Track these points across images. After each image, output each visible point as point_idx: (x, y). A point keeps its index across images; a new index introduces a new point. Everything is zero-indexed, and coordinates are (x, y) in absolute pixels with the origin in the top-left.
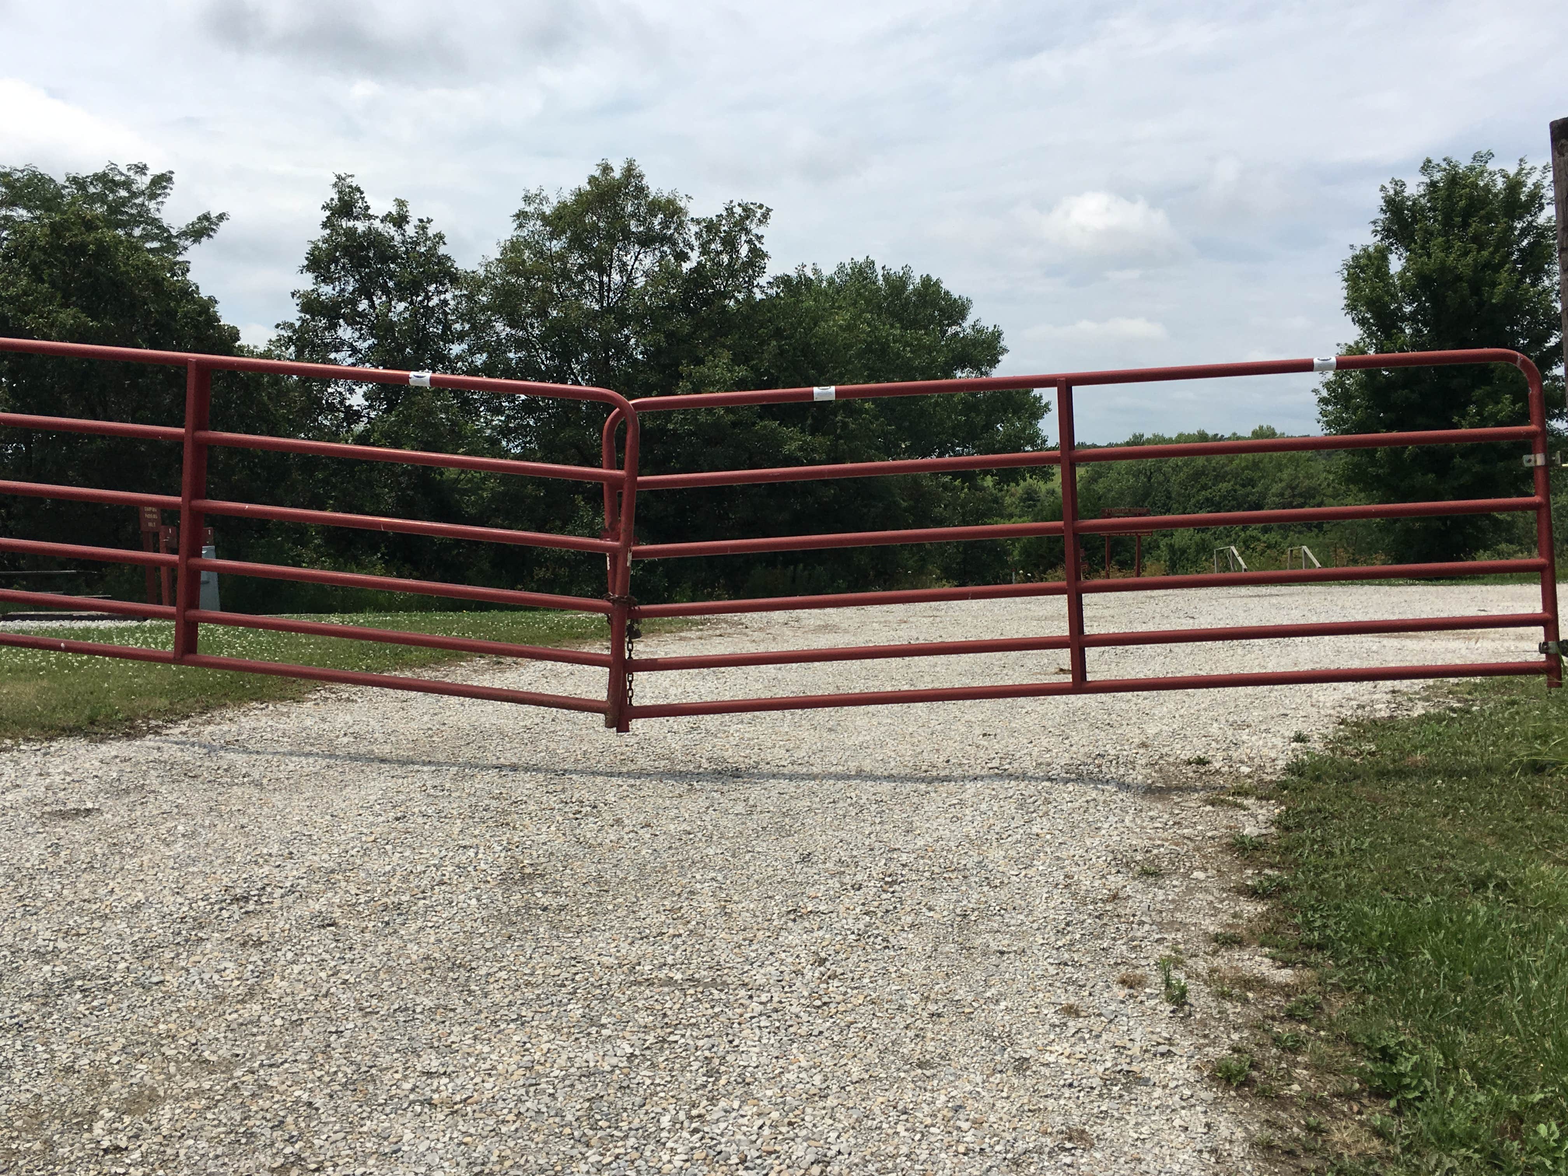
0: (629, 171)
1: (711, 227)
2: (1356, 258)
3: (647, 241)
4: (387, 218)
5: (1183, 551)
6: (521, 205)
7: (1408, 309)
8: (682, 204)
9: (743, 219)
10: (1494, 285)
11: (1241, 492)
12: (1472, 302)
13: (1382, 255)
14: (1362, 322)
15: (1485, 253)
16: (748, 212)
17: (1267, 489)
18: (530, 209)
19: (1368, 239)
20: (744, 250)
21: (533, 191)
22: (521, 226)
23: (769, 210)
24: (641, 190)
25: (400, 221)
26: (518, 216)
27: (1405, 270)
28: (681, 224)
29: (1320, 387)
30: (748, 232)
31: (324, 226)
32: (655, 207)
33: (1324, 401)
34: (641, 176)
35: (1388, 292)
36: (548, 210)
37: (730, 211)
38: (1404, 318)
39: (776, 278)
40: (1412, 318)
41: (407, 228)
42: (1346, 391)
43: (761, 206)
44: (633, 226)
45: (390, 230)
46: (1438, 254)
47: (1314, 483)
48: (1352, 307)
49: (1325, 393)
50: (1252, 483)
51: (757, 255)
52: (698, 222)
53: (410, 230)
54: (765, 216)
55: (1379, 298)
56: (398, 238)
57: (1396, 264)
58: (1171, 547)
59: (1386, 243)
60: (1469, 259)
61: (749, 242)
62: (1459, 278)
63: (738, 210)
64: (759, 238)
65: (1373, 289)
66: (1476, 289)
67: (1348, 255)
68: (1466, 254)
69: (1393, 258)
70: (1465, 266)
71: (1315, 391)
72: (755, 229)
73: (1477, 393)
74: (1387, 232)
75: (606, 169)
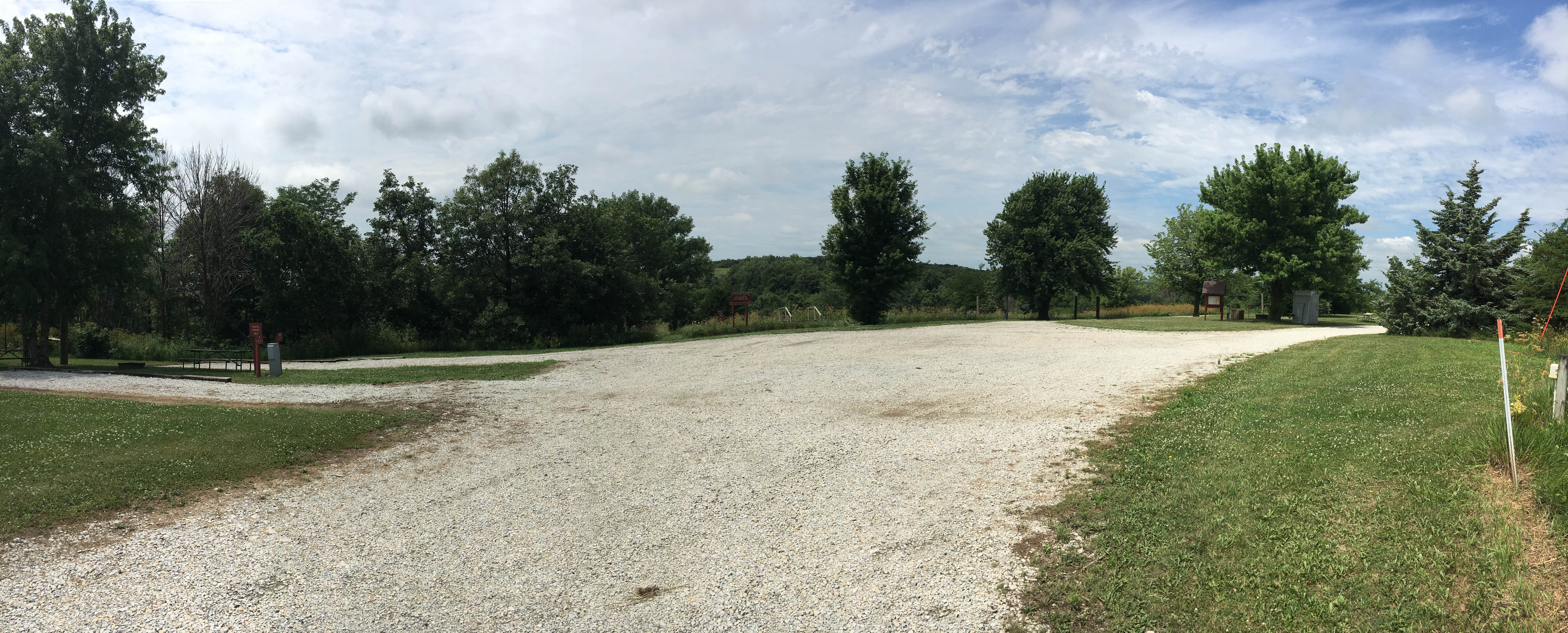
0: (514, 155)
1: (552, 176)
2: (836, 191)
3: (523, 184)
4: (407, 185)
5: (766, 301)
6: (466, 173)
7: (856, 212)
8: (537, 167)
9: (566, 172)
10: (891, 206)
11: (787, 278)
12: (883, 211)
13: (846, 190)
14: (838, 217)
15: (888, 193)
16: (568, 169)
17: (796, 276)
18: (470, 174)
19: (841, 184)
20: (567, 185)
21: (471, 167)
22: (467, 182)
23: (577, 167)
24: (519, 162)
25: (411, 185)
26: (465, 178)
27: (856, 196)
28: (537, 176)
29: (822, 242)
30: (568, 177)
31: (380, 191)
32: (526, 169)
33: (823, 248)
34: (518, 156)
35: (849, 205)
36: (477, 174)
37: (560, 168)
38: (855, 216)
39: (582, 197)
40: (858, 216)
41: (414, 187)
42: (832, 244)
43: (573, 166)
44: (518, 178)
45: (407, 189)
46: (869, 191)
47: (814, 274)
48: (835, 210)
49: (824, 245)
50: (790, 274)
51: (572, 187)
52: (546, 174)
53: (415, 189)
54: (575, 170)
55: (846, 208)
56: (411, 192)
57: (852, 194)
58: (761, 299)
59: (848, 185)
60: (881, 194)
61: (569, 182)
62: (878, 202)
63: (563, 168)
64: (573, 180)
65: (843, 204)
66: (884, 206)
67: (833, 189)
68: (880, 192)
69: (850, 191)
70: (880, 197)
71: (820, 244)
72: (571, 176)
73: (885, 248)
74: (848, 181)
75: (503, 154)
